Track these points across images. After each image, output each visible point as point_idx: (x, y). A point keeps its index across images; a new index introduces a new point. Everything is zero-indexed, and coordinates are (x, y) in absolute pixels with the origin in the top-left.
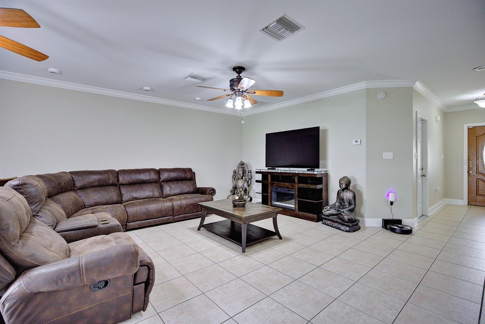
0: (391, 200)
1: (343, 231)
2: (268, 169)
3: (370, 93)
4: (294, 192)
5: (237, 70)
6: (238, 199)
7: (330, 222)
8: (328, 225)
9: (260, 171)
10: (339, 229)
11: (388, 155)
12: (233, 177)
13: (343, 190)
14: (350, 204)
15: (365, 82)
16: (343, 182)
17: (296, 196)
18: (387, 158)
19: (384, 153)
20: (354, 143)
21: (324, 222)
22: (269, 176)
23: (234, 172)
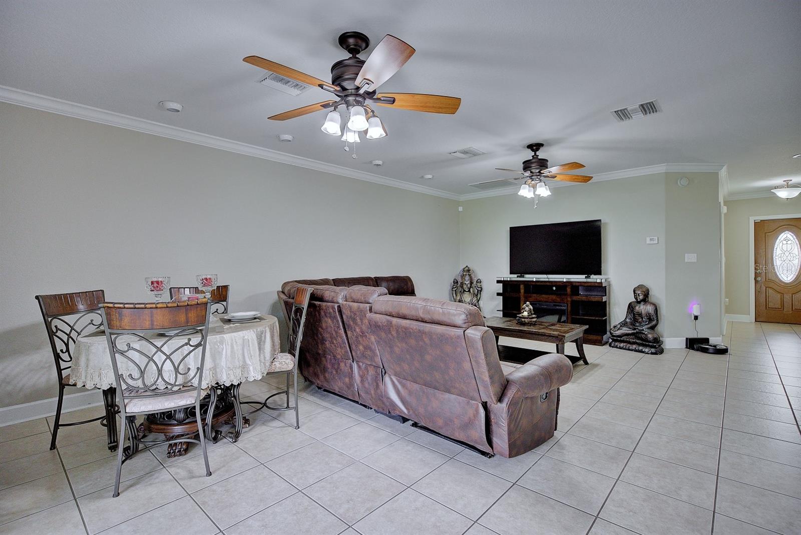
0: (696, 314)
1: (646, 353)
2: (518, 276)
3: (670, 179)
4: (564, 308)
5: (534, 148)
6: (528, 316)
7: (625, 344)
8: (620, 348)
9: (502, 280)
10: (641, 352)
11: (691, 258)
12: (454, 289)
13: (639, 302)
14: (650, 319)
15: (666, 164)
16: (639, 292)
17: (569, 313)
18: (689, 261)
19: (686, 255)
20: (648, 241)
21: (614, 345)
22: (522, 286)
23: (454, 282)
